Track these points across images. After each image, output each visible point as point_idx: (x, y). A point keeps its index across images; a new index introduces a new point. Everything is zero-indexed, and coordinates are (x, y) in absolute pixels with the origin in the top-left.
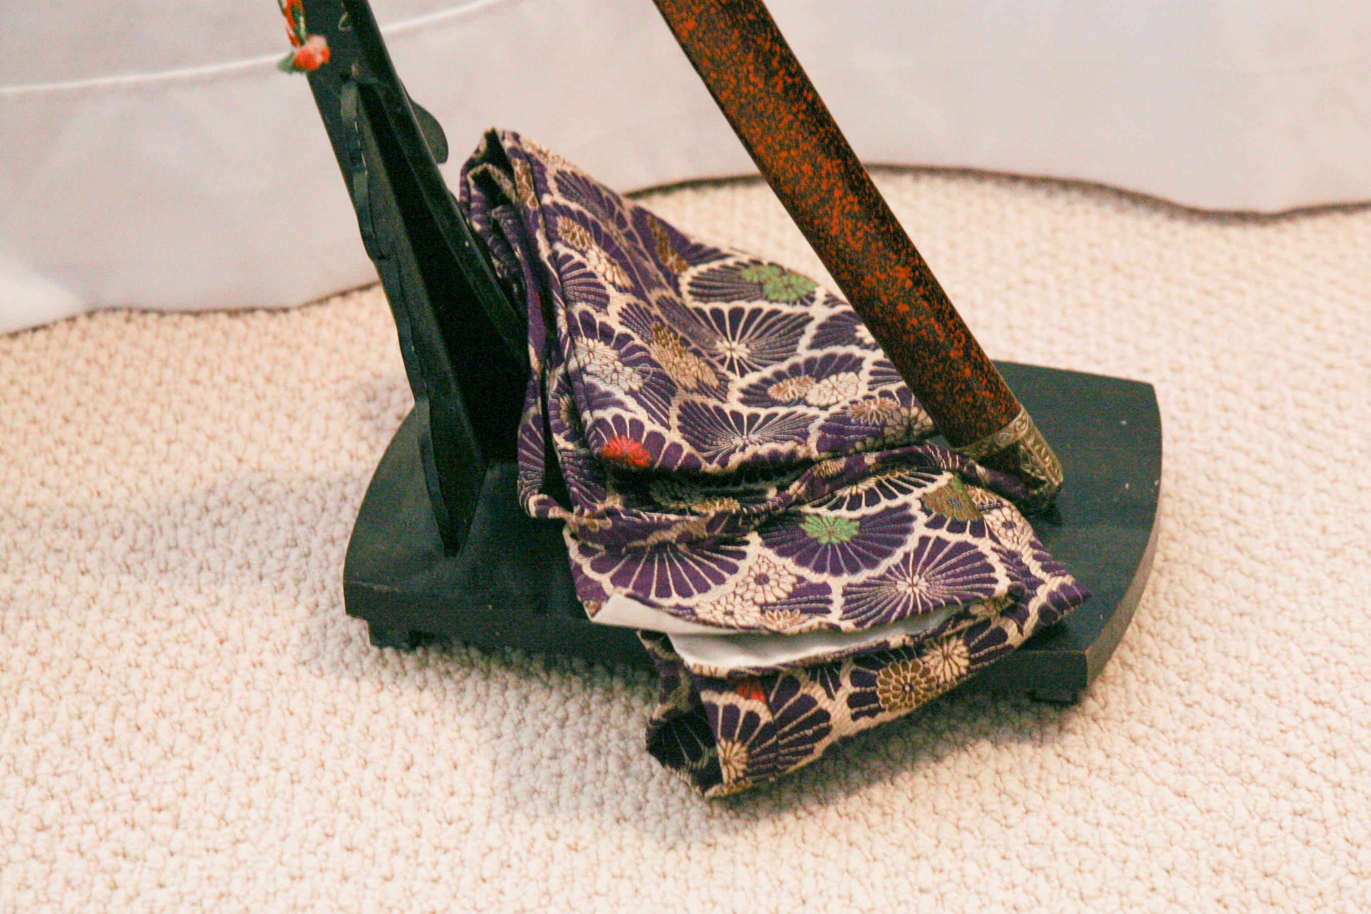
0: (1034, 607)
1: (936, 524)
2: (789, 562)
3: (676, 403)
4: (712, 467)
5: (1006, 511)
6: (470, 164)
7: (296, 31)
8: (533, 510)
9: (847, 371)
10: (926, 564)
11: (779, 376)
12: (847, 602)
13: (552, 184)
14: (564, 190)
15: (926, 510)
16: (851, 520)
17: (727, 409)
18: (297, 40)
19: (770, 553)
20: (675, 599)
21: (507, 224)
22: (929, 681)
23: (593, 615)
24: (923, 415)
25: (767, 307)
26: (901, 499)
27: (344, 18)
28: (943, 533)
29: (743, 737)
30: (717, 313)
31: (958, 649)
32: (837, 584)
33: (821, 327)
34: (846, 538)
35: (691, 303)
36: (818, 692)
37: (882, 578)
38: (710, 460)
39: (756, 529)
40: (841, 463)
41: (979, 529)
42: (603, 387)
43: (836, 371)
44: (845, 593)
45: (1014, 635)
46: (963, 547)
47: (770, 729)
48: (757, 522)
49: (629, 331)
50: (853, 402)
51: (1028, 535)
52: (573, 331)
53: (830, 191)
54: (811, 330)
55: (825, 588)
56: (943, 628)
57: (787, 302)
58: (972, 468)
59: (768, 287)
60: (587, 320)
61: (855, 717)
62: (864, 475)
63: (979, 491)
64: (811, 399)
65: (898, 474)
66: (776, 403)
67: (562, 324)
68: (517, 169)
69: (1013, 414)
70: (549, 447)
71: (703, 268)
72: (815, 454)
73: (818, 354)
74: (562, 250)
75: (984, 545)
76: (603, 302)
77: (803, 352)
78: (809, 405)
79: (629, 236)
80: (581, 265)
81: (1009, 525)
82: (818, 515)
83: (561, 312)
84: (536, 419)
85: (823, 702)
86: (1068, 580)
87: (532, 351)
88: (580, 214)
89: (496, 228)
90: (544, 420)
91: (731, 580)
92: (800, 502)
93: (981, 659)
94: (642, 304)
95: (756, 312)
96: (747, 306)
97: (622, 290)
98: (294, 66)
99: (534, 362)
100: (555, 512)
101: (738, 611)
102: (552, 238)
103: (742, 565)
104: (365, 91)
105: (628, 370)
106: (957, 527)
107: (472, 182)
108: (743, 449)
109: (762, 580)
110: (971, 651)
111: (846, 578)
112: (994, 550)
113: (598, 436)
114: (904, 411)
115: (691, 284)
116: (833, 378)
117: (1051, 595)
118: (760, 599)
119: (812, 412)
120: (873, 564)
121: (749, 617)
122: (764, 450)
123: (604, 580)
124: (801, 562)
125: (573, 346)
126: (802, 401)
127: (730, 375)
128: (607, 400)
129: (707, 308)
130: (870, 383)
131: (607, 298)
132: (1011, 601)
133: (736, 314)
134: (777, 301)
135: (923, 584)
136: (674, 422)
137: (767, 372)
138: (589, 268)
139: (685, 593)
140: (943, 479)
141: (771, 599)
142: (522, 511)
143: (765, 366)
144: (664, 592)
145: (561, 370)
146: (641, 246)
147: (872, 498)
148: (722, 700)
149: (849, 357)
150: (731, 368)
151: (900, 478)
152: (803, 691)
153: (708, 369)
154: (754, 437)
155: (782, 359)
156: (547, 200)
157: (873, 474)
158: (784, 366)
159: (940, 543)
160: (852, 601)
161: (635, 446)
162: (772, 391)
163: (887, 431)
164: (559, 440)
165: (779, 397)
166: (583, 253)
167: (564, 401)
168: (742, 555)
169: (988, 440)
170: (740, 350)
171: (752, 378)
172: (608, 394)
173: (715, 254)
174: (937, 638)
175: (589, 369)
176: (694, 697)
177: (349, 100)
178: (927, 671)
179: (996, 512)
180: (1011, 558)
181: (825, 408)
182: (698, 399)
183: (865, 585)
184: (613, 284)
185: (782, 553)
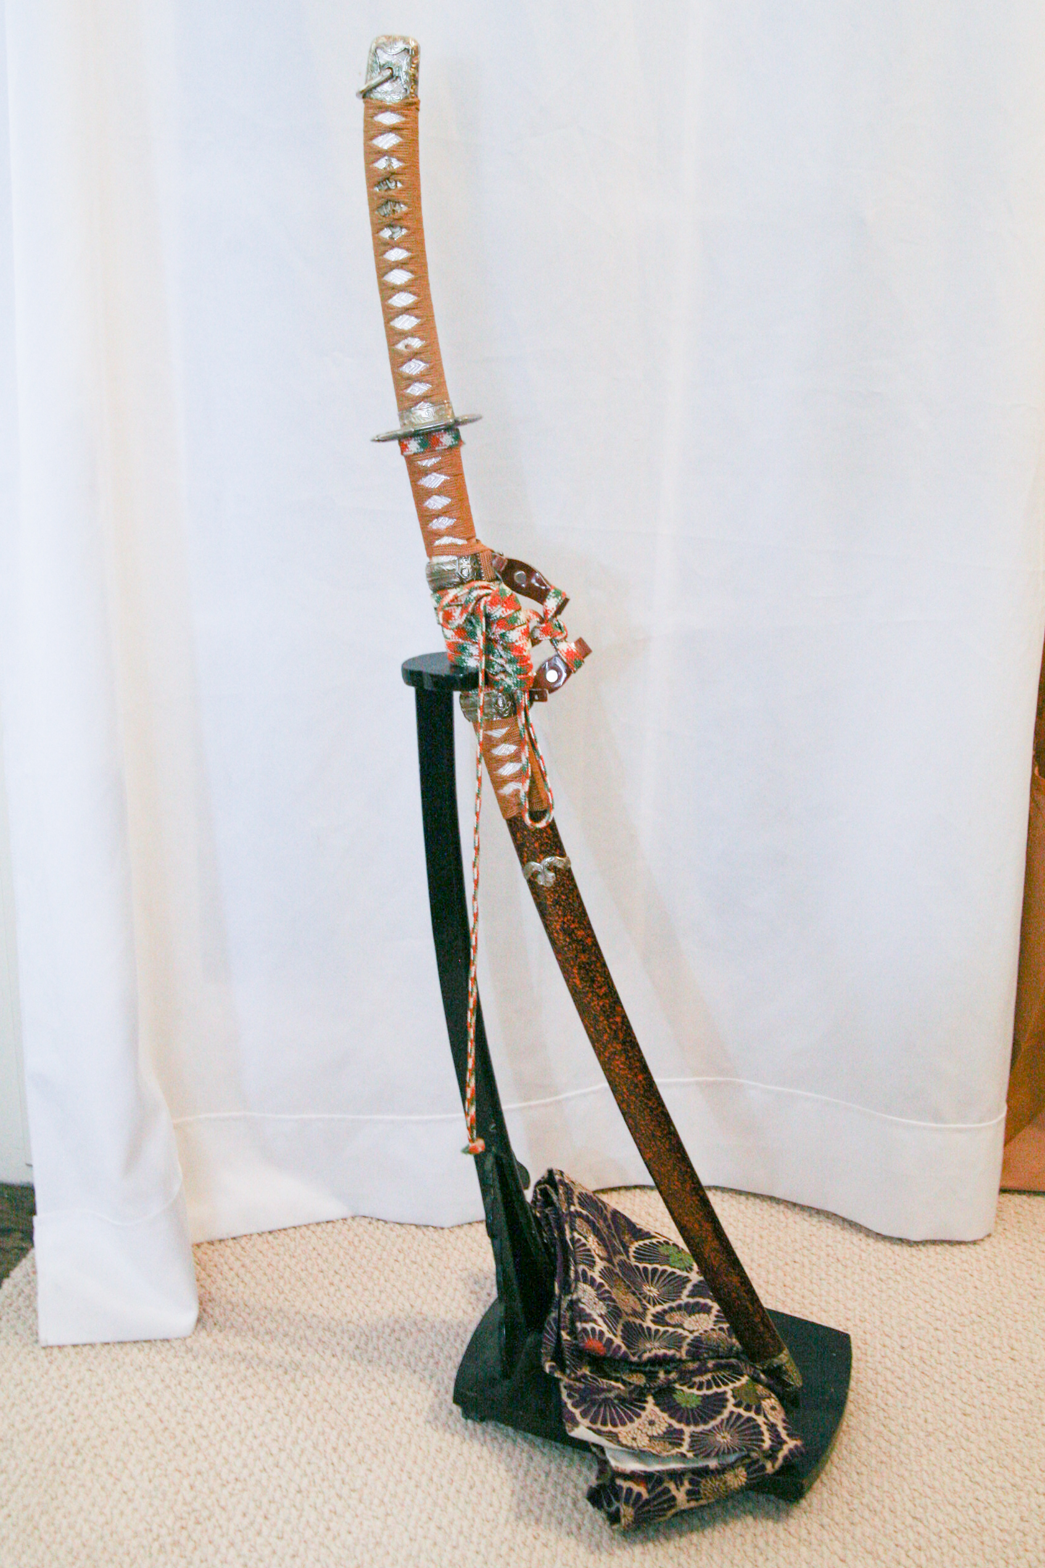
0: (781, 1455)
1: (737, 1405)
2: (665, 1415)
3: (622, 1322)
4: (635, 1359)
5: (773, 1400)
6: (539, 1183)
7: (472, 1136)
8: (547, 1370)
9: (704, 1313)
10: (732, 1426)
11: (672, 1309)
12: (692, 1441)
13: (576, 1200)
14: (582, 1205)
15: (734, 1397)
16: (698, 1396)
17: (645, 1325)
18: (472, 1140)
19: (657, 1409)
20: (609, 1428)
21: (552, 1217)
22: (727, 1487)
23: (570, 1431)
24: (737, 1344)
25: (670, 1269)
26: (723, 1388)
27: (493, 1126)
28: (741, 1411)
29: (634, 1505)
30: (645, 1269)
31: (742, 1472)
32: (688, 1430)
33: (695, 1286)
34: (694, 1406)
35: (633, 1262)
36: (672, 1486)
37: (710, 1431)
38: (634, 1354)
39: (652, 1395)
40: (696, 1365)
41: (758, 1411)
42: (588, 1311)
43: (699, 1312)
44: (691, 1436)
45: (769, 1468)
46: (750, 1419)
47: (647, 1502)
48: (653, 1391)
49: (602, 1281)
50: (706, 1331)
51: (782, 1415)
52: (577, 1279)
53: (706, 1238)
54: (689, 1286)
55: (681, 1432)
56: (736, 1462)
57: (679, 1269)
58: (759, 1375)
59: (671, 1259)
60: (584, 1272)
61: (688, 1501)
62: (707, 1371)
63: (761, 1387)
64: (686, 1325)
65: (723, 1373)
66: (668, 1324)
67: (572, 1274)
68: (561, 1191)
69: (780, 1351)
70: (559, 1336)
71: (641, 1243)
72: (684, 1357)
73: (691, 1300)
74: (577, 1236)
75: (760, 1420)
76: (592, 1264)
77: (684, 1299)
78: (684, 1329)
79: (609, 1227)
80: (584, 1245)
81: (773, 1408)
82: (682, 1390)
83: (572, 1268)
84: (555, 1319)
85: (674, 1492)
86: (799, 1443)
87: (556, 1285)
88: (587, 1216)
89: (547, 1217)
90: (558, 1321)
91: (637, 1421)
92: (675, 1382)
93: (753, 1479)
94: (611, 1267)
95: (664, 1271)
96: (660, 1268)
97: (602, 1259)
98: (468, 1151)
99: (557, 1291)
100: (557, 1375)
101: (639, 1438)
102: (573, 1229)
103: (643, 1414)
104: (497, 1160)
105: (601, 1303)
106: (748, 1408)
107: (538, 1191)
108: (650, 1351)
109: (652, 1423)
110: (748, 1473)
111: (692, 1428)
112: (765, 1423)
113: (582, 1338)
114: (729, 1340)
115: (635, 1252)
116: (697, 1316)
117: (790, 1451)
118: (650, 1433)
119: (686, 1333)
120: (705, 1422)
121: (643, 1442)
122: (661, 1352)
123: (577, 1412)
124: (671, 1416)
125: (576, 1287)
126: (681, 1326)
127: (649, 1306)
128: (588, 1318)
129: (641, 1266)
130: (715, 1322)
131: (594, 1262)
132: (770, 1452)
133: (655, 1270)
134: (674, 1267)
135: (729, 1437)
136: (619, 1333)
137: (666, 1306)
138: (588, 1247)
139: (615, 1425)
140: (745, 1379)
141: (655, 1434)
142: (542, 1368)
143: (665, 1302)
144: (604, 1423)
145: (569, 1298)
146: (613, 1232)
147: (709, 1387)
148: (625, 1484)
149: (706, 1304)
150: (649, 1303)
151: (724, 1376)
152: (666, 1484)
153: (638, 1302)
154: (657, 1344)
155: (673, 1300)
156: (572, 1209)
157: (711, 1372)
158: (674, 1304)
159: (739, 1416)
160: (695, 1441)
161: (600, 1345)
162: (667, 1318)
163: (720, 1349)
164: (563, 1334)
165: (672, 1322)
166: (586, 1238)
167: (568, 1314)
168: (643, 1409)
169: (768, 1362)
170: (652, 1291)
171: (659, 1308)
172: (590, 1315)
173: (648, 1235)
174: (732, 1466)
175: (583, 1300)
176: (612, 1480)
177: (489, 1162)
178: (725, 1483)
179: (768, 1401)
180: (772, 1427)
181: (691, 1332)
182: (632, 1319)
183: (701, 1433)
184: (598, 1255)
185: (663, 1410)
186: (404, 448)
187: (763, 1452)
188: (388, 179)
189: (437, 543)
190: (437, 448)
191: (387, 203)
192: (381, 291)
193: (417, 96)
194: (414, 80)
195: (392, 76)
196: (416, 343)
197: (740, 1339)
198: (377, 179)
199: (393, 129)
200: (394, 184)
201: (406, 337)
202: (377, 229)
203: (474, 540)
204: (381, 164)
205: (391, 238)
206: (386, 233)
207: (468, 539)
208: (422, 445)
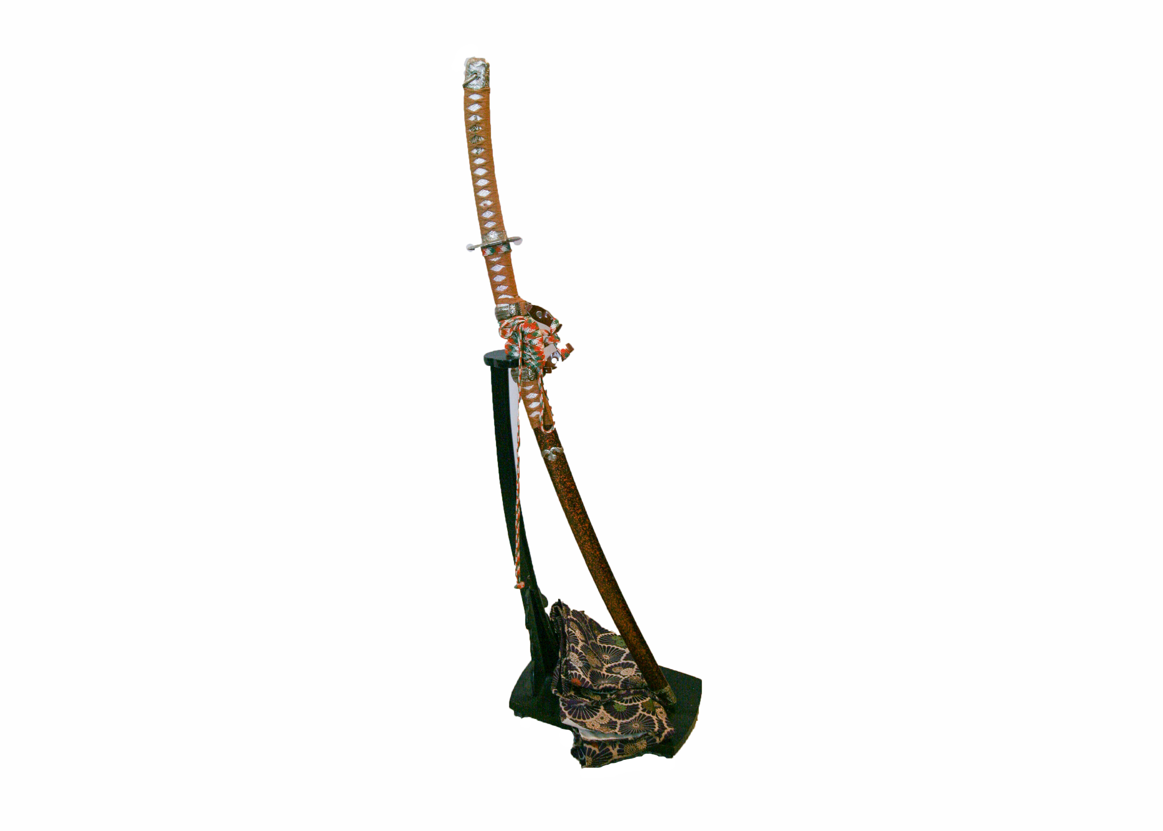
0: (663, 735)
1: (643, 711)
2: (609, 715)
3: (590, 671)
4: (595, 688)
5: (661, 709)
6: (554, 605)
7: (518, 580)
8: (553, 692)
9: (631, 667)
10: (640, 721)
11: (615, 666)
12: (621, 727)
13: (571, 613)
14: (573, 615)
15: (642, 707)
16: (625, 706)
17: (602, 673)
18: (518, 582)
19: (605, 712)
20: (582, 720)
21: (559, 621)
22: (637, 749)
23: (562, 721)
24: (646, 682)
25: (616, 647)
26: (637, 703)
27: (529, 576)
28: (645, 713)
29: (592, 756)
30: (604, 647)
31: (644, 742)
32: (619, 722)
33: (627, 655)
34: (623, 711)
35: (599, 644)
36: (610, 748)
37: (629, 722)
38: (595, 686)
39: (603, 705)
40: (625, 692)
41: (654, 713)
42: (574, 665)
43: (628, 667)
44: (621, 725)
45: (658, 741)
46: (650, 717)
47: (598, 755)
48: (603, 703)
49: (582, 652)
50: (631, 676)
51: (665, 716)
52: (569, 650)
53: (630, 630)
54: (625, 655)
55: (616, 722)
56: (641, 737)
57: (620, 647)
58: (655, 697)
59: (617, 643)
60: (573, 647)
61: (618, 755)
62: (630, 694)
63: (656, 703)
64: (621, 673)
65: (638, 696)
66: (613, 673)
67: (567, 648)
68: (563, 609)
69: (666, 686)
70: (560, 677)
71: (603, 635)
72: (620, 688)
73: (625, 662)
74: (570, 629)
75: (654, 718)
76: (577, 644)
77: (622, 661)
78: (621, 675)
79: (587, 626)
80: (574, 634)
81: (661, 713)
82: (618, 703)
83: (568, 645)
84: (558, 669)
85: (612, 751)
86: (672, 729)
87: (560, 653)
88: (576, 621)
89: (556, 621)
90: (560, 670)
91: (595, 717)
92: (614, 699)
93: (649, 745)
94: (586, 645)
95: (613, 648)
96: (611, 646)
97: (582, 641)
98: (517, 587)
99: (560, 655)
100: (558, 695)
101: (595, 725)
102: (569, 627)
103: (598, 714)
104: (531, 591)
105: (580, 661)
106: (649, 712)
107: (553, 609)
108: (603, 685)
109: (602, 718)
110: (647, 743)
111: (621, 721)
112: (656, 719)
113: (570, 677)
114: (642, 680)
115: (600, 639)
116: (627, 669)
117: (668, 732)
118: (601, 723)
119: (621, 677)
120: (628, 718)
121: (597, 727)
122: (608, 685)
123: (566, 712)
124: (612, 715)
125: (569, 654)
126: (619, 673)
127: (604, 664)
128: (574, 668)
129: (602, 645)
130: (636, 672)
131: (578, 643)
132: (658, 733)
133: (609, 647)
134: (618, 646)
135: (638, 725)
136: (589, 676)
137: (613, 664)
138: (576, 635)
139: (584, 719)
140: (648, 699)
141: (603, 723)
142: (551, 692)
143: (613, 662)
144: (579, 718)
145: (565, 659)
146: (589, 629)
147: (631, 702)
148: (588, 746)
149: (632, 664)
150: (605, 662)
151: (638, 697)
152: (607, 747)
153: (599, 662)
154: (606, 682)
155: (617, 662)
156: (569, 617)
157: (633, 695)
158: (617, 663)
159: (644, 715)
160: (622, 727)
161: (579, 681)
162: (613, 670)
163: (637, 685)
164: (562, 675)
165: (615, 672)
166: (575, 631)
167: (565, 667)
168: (598, 711)
169: (660, 690)
170: (607, 657)
171: (609, 665)
172: (575, 667)
173: (607, 631)
174: (639, 739)
175: (572, 660)
176: (582, 744)
177: (528, 593)
178: (636, 746)
179: (659, 709)
180: (660, 722)
181: (624, 676)
182: (595, 670)
183: (625, 723)
184: (580, 639)
185: (608, 712)
186: (484, 253)
187: (655, 732)
188: (475, 126)
189: (500, 297)
190: (499, 253)
191: (475, 137)
192: (473, 179)
193: (489, 86)
194: (487, 79)
195: (476, 77)
196: (489, 203)
197: (646, 680)
198: (471, 126)
199: (478, 102)
200: (478, 128)
201: (484, 200)
202: (470, 148)
203: (517, 297)
204: (472, 119)
205: (477, 153)
206: (475, 151)
207: (514, 296)
208: (492, 251)
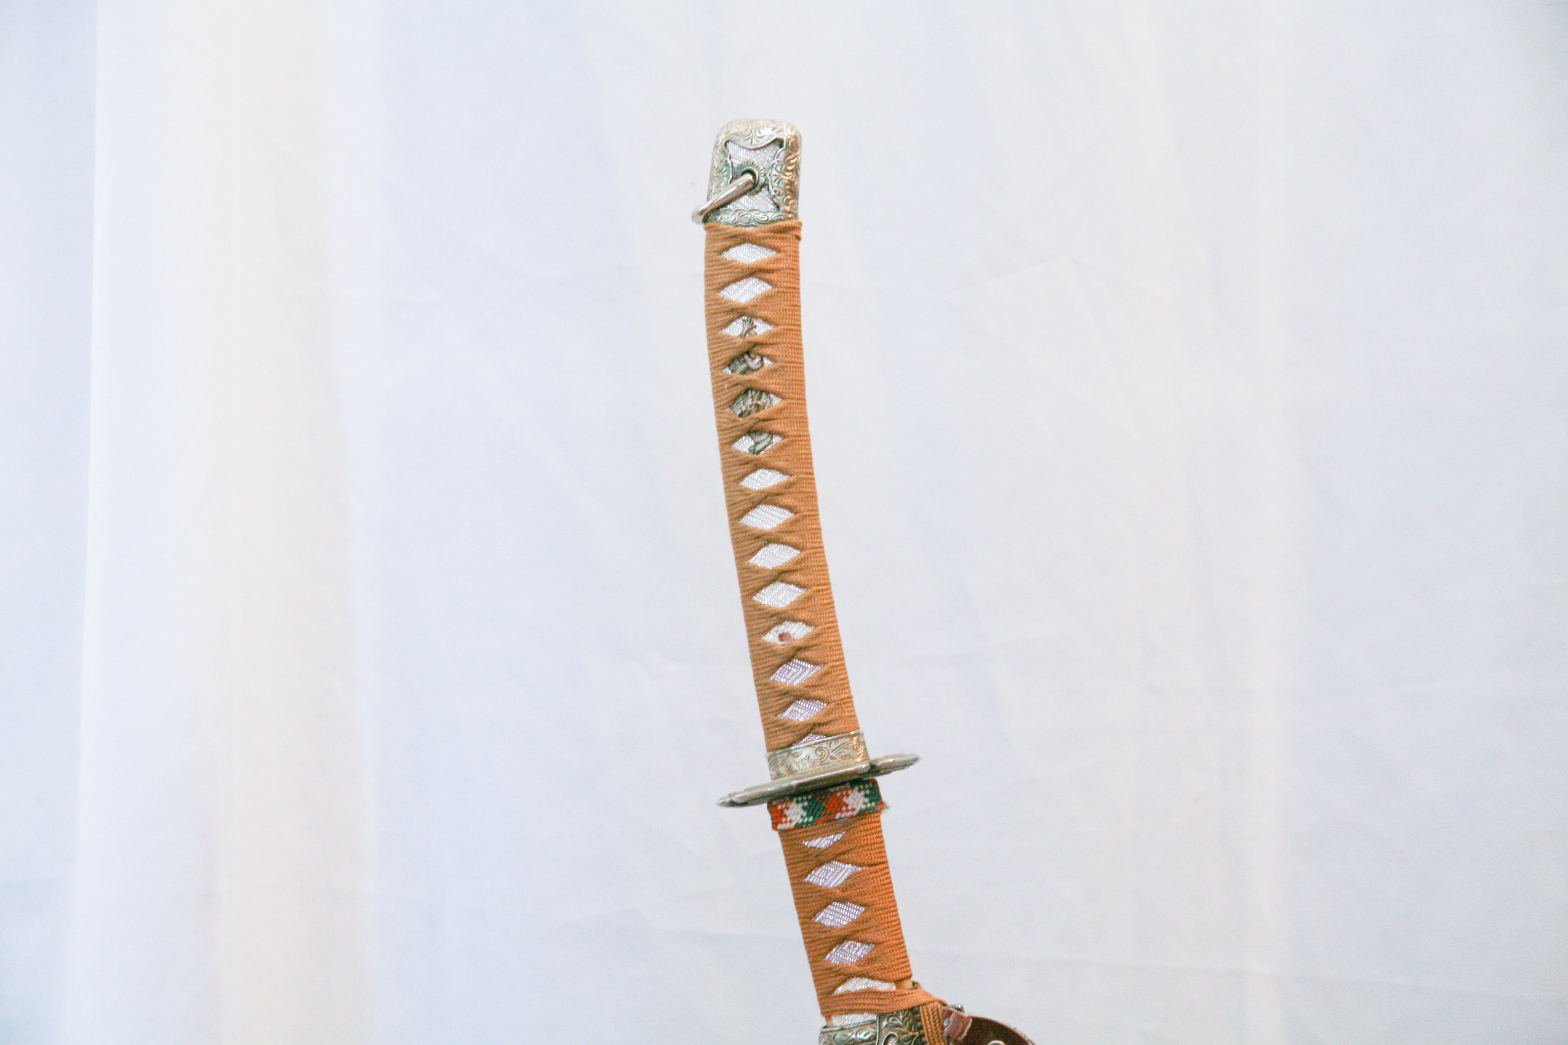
186: (777, 817)
188: (748, 353)
189: (840, 990)
190: (838, 816)
191: (746, 392)
192: (736, 542)
193: (796, 216)
194: (792, 191)
195: (755, 184)
196: (798, 632)
198: (730, 354)
199: (755, 272)
200: (758, 360)
201: (781, 621)
202: (728, 436)
203: (908, 984)
204: (736, 329)
205: (753, 451)
206: (744, 445)
207: (898, 982)
208: (809, 810)
